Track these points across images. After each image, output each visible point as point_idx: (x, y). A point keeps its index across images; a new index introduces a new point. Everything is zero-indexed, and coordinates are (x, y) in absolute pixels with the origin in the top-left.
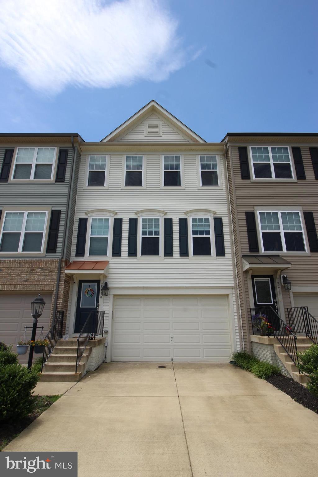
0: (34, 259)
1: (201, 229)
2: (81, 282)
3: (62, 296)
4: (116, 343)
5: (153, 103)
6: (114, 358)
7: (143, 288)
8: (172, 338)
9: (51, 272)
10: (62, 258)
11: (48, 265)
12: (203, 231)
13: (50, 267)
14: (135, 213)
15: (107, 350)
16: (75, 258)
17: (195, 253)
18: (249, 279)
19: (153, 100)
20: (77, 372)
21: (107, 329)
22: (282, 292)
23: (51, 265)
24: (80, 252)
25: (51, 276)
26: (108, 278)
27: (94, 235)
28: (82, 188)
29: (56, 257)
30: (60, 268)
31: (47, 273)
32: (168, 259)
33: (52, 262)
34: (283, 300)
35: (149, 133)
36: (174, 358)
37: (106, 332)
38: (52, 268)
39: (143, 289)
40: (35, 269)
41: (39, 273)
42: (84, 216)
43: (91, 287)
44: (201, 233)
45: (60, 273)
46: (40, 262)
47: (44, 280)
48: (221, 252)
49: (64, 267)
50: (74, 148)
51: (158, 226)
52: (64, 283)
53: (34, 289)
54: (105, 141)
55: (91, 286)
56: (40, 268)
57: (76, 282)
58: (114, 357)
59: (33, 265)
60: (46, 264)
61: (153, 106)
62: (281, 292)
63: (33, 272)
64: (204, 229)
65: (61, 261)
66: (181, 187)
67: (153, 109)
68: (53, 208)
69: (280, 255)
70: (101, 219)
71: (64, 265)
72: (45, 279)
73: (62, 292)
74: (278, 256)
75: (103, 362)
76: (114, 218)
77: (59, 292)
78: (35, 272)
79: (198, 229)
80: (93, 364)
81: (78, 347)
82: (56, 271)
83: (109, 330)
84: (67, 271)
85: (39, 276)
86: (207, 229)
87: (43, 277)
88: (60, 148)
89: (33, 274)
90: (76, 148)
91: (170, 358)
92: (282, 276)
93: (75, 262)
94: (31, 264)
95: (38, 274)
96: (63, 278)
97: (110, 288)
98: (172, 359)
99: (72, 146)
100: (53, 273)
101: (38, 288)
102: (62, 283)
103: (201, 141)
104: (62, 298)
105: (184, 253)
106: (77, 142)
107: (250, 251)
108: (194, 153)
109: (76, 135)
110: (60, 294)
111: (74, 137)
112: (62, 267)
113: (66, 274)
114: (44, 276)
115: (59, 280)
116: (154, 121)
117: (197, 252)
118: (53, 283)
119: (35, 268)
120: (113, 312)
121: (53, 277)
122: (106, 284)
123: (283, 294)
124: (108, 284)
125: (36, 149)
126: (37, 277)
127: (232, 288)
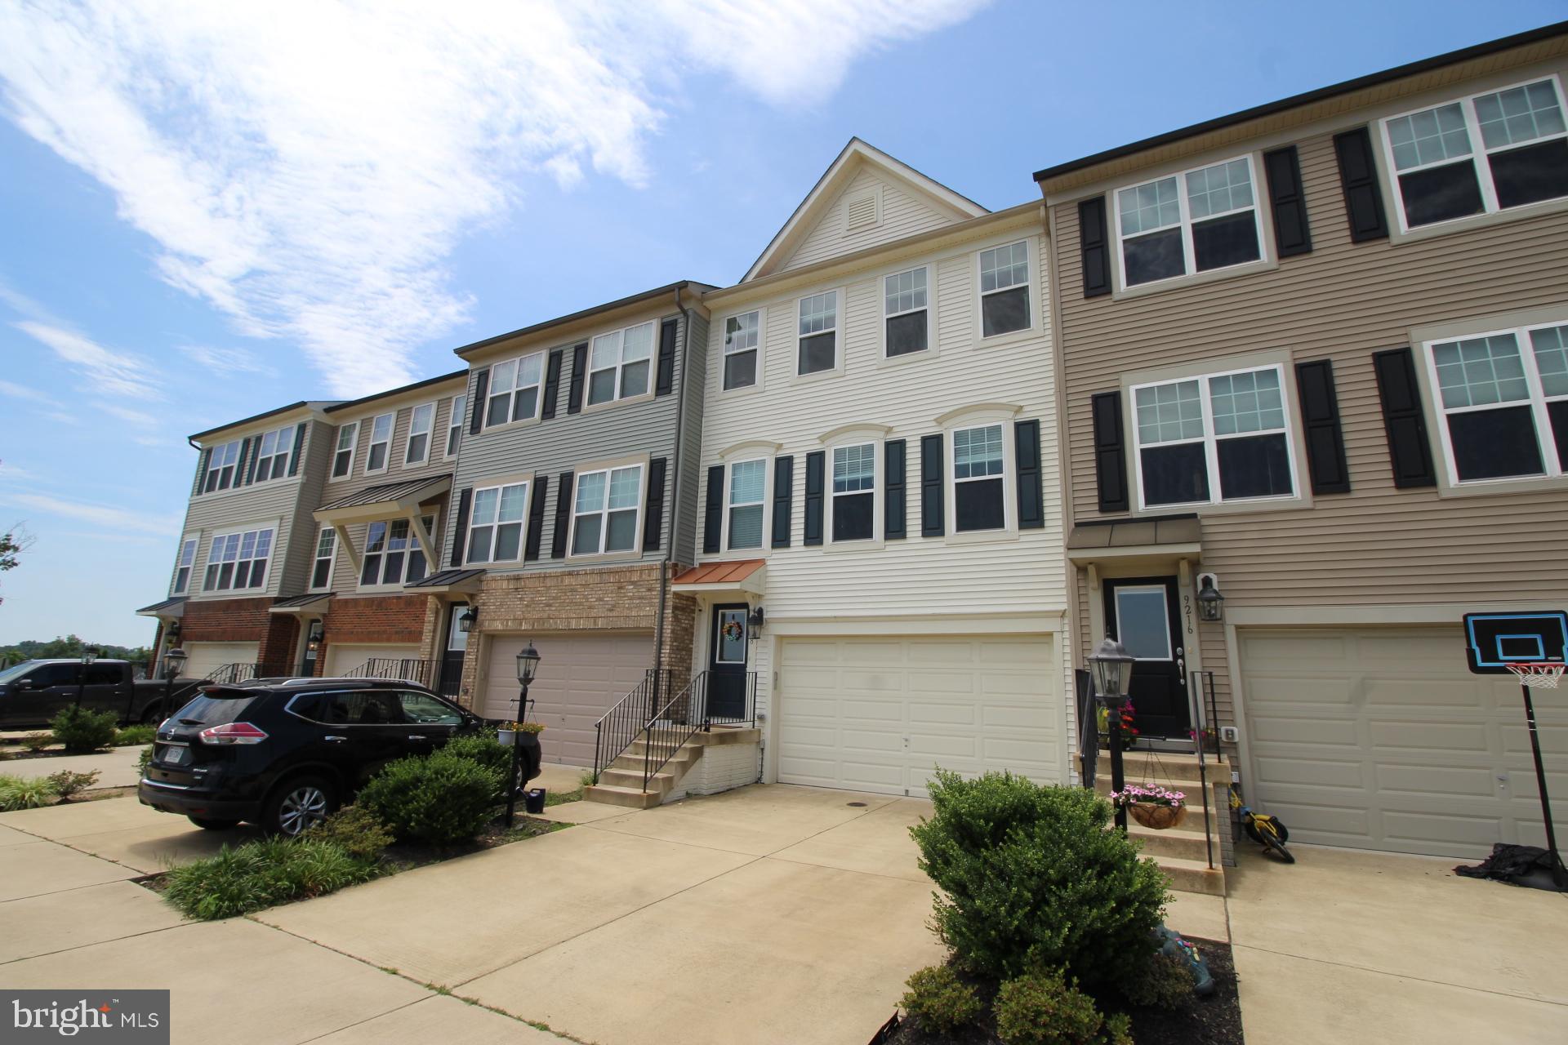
0: (621, 566)
1: (978, 459)
2: (717, 608)
3: (668, 639)
4: (790, 743)
5: (856, 146)
6: (783, 775)
7: (836, 619)
8: (906, 740)
9: (649, 590)
10: (669, 559)
11: (644, 576)
12: (969, 465)
13: (648, 581)
14: (818, 438)
15: (764, 758)
16: (703, 556)
17: (962, 526)
18: (1094, 589)
19: (854, 138)
20: (647, 791)
21: (764, 712)
22: (1199, 625)
23: (649, 576)
24: (712, 545)
25: (651, 598)
26: (765, 598)
27: (739, 502)
28: (713, 399)
29: (657, 558)
30: (664, 582)
31: (644, 594)
32: (895, 545)
33: (651, 569)
34: (1202, 650)
35: (851, 227)
36: (910, 789)
37: (762, 718)
38: (651, 582)
39: (837, 622)
40: (625, 586)
41: (631, 594)
42: (717, 463)
43: (737, 620)
44: (978, 469)
45: (664, 592)
46: (631, 570)
47: (638, 607)
48: (1031, 516)
49: (672, 579)
50: (685, 312)
51: (869, 465)
52: (673, 612)
53: (624, 626)
54: (750, 278)
55: (736, 617)
56: (633, 583)
57: (703, 609)
58: (784, 773)
59: (619, 577)
60: (641, 574)
61: (856, 152)
62: (1194, 626)
63: (622, 591)
64: (986, 458)
65: (664, 567)
66: (929, 351)
67: (860, 161)
68: (653, 455)
69: (1199, 513)
70: (749, 465)
71: (670, 576)
72: (642, 605)
73: (669, 631)
74: (1194, 516)
75: (757, 782)
76: (776, 459)
77: (664, 631)
78: (625, 591)
79: (969, 460)
80: (705, 781)
81: (648, 742)
82: (658, 586)
83: (768, 713)
84: (675, 588)
85: (631, 598)
86: (994, 457)
87: (638, 602)
88: (662, 319)
89: (622, 595)
90: (690, 313)
91: (901, 790)
92: (1200, 577)
93: (703, 565)
94: (617, 577)
95: (629, 594)
96: (670, 603)
97: (769, 621)
98: (907, 791)
99: (678, 310)
100: (653, 593)
101: (631, 624)
102: (669, 611)
103: (977, 213)
104: (669, 643)
105: (933, 526)
106: (690, 297)
107: (1102, 510)
108: (965, 250)
109: (684, 285)
110: (665, 635)
111: (680, 289)
112: (669, 579)
113: (675, 593)
114: (640, 599)
115: (663, 607)
116: (867, 190)
117: (965, 522)
118: (653, 614)
119: (625, 584)
120: (776, 674)
121: (653, 600)
122: (760, 611)
123: (1200, 634)
124: (764, 612)
125: (622, 331)
126: (628, 601)
127: (1063, 614)
